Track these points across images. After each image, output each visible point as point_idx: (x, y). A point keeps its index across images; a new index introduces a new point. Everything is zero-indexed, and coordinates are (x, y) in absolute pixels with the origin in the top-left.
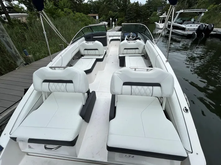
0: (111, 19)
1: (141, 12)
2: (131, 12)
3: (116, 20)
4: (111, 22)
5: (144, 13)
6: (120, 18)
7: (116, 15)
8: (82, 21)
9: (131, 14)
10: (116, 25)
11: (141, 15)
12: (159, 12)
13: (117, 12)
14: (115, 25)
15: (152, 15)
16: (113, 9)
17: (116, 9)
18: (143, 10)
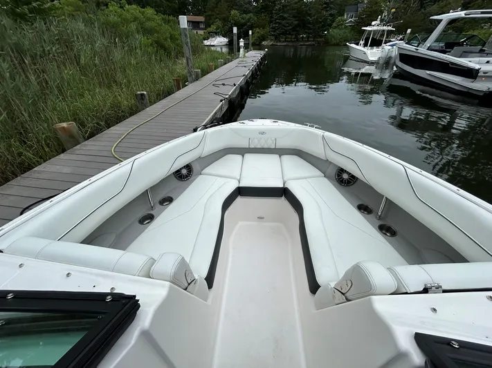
0: (235, 30)
1: (309, 15)
2: (285, 15)
3: (250, 32)
4: (235, 38)
5: (317, 19)
6: (258, 30)
7: (249, 20)
8: (147, 32)
9: (284, 18)
10: (250, 46)
11: (310, 23)
12: (349, 19)
13: (251, 15)
14: (247, 47)
15: (334, 24)
16: (241, 6)
17: (248, 6)
18: (313, 12)
